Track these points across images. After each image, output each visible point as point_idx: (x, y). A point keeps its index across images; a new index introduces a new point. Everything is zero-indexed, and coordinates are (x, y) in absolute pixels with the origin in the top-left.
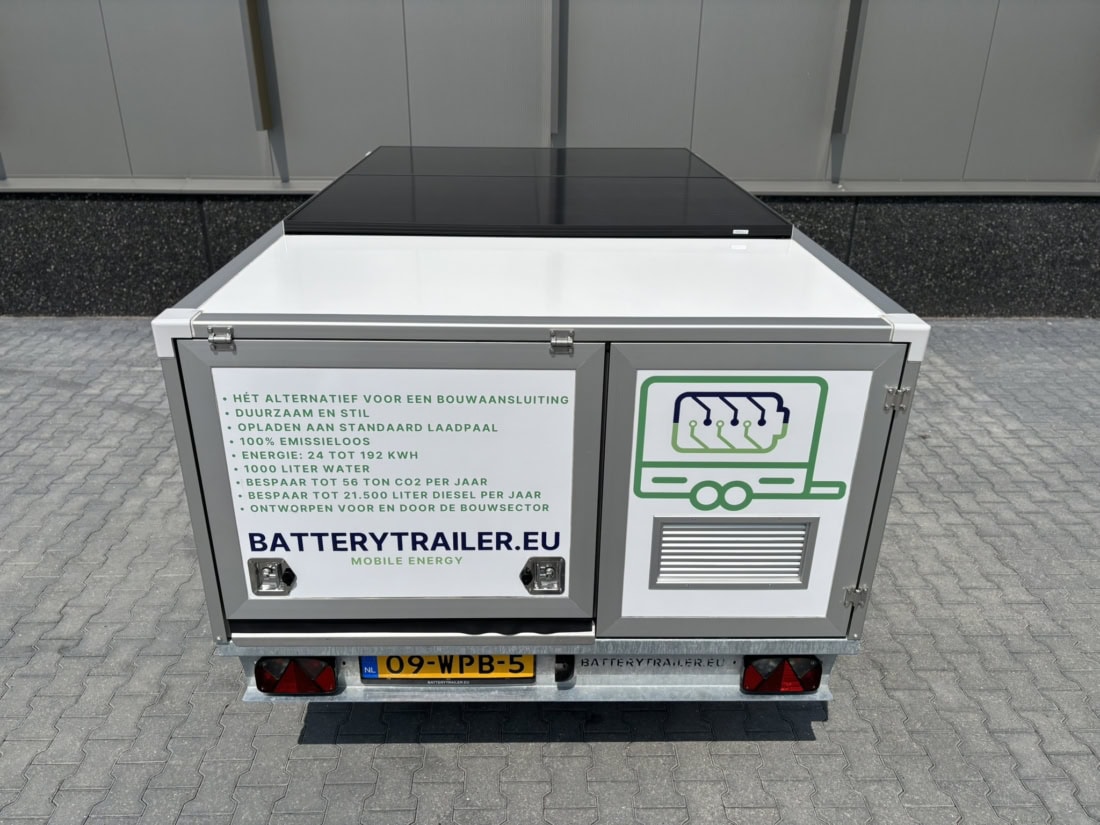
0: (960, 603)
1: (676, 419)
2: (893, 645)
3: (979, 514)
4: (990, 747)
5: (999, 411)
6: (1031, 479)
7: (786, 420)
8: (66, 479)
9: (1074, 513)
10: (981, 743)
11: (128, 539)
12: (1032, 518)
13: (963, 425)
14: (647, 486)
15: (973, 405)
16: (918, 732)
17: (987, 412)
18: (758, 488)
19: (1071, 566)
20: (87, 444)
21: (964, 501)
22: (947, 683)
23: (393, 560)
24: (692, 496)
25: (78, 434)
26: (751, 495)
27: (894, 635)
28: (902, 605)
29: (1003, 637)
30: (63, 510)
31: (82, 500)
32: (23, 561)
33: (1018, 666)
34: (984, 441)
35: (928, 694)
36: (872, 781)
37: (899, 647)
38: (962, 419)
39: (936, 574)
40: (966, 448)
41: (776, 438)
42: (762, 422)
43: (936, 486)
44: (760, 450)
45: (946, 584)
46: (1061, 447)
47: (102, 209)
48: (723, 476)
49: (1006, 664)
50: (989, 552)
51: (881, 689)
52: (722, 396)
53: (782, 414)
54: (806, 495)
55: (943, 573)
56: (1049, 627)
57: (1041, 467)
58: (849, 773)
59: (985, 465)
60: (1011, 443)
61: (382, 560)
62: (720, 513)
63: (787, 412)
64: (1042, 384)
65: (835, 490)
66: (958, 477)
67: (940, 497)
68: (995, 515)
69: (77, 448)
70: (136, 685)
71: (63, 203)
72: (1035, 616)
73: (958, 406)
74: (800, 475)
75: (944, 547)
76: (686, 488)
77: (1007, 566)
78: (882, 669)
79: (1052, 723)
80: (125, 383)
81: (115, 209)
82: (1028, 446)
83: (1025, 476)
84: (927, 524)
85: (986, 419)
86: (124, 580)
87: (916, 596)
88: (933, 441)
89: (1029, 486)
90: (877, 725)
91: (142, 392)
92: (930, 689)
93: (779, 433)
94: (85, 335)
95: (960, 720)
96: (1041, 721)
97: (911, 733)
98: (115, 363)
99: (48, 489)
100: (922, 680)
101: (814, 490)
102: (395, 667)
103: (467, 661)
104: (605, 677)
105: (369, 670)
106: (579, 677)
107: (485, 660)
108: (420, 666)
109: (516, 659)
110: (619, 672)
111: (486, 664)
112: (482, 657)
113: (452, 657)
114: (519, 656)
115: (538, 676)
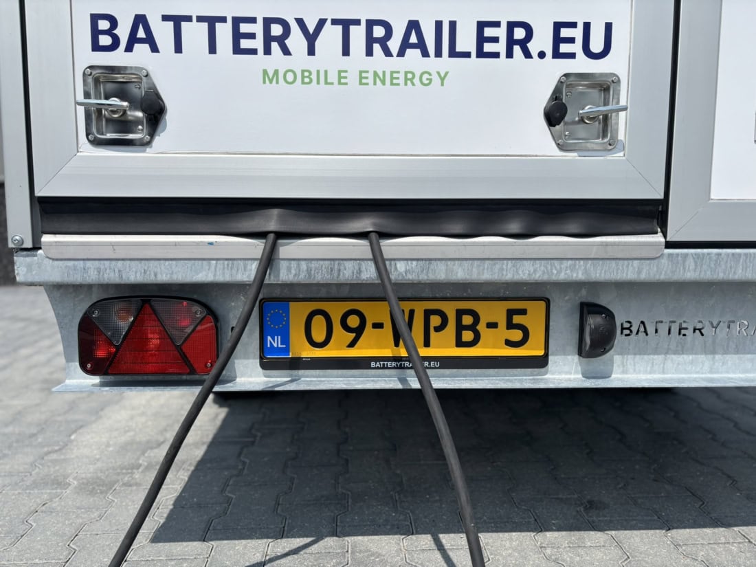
23: (333, 77)
61: (314, 77)
102: (319, 336)
103: (435, 321)
104: (658, 358)
105: (275, 342)
106: (617, 359)
107: (467, 320)
108: (359, 331)
109: (517, 319)
110: (681, 350)
111: (467, 328)
112: (460, 313)
113: (412, 312)
114: (523, 312)
115: (551, 358)
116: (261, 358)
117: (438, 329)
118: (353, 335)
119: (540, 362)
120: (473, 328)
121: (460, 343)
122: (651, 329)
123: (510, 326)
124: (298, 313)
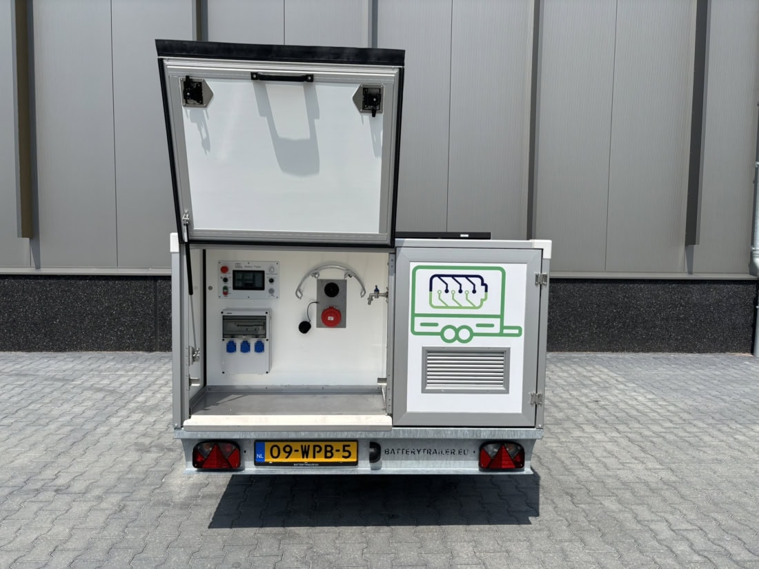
0: (619, 469)
1: (431, 290)
2: (578, 486)
3: (631, 433)
4: (639, 527)
5: (642, 391)
6: (661, 418)
7: (486, 291)
8: (59, 420)
9: (688, 432)
10: (632, 525)
11: (99, 444)
12: (663, 434)
13: (620, 396)
14: (418, 328)
15: (626, 388)
16: (594, 521)
17: (635, 391)
18: (476, 330)
19: (687, 454)
20: (72, 405)
21: (621, 428)
22: (612, 501)
24: (441, 334)
25: (67, 401)
26: (473, 334)
27: (579, 482)
28: (585, 470)
29: (646, 483)
30: (57, 433)
31: (69, 428)
32: (32, 454)
33: (656, 495)
34: (634, 403)
35: (600, 506)
36: (566, 541)
37: (582, 487)
38: (620, 394)
39: (605, 457)
40: (622, 405)
41: (482, 301)
42: (474, 292)
43: (604, 421)
44: (474, 307)
45: (611, 462)
46: (680, 405)
47: (96, 285)
48: (457, 322)
49: (647, 494)
50: (637, 448)
51: (571, 503)
52: (453, 276)
53: (484, 287)
54: (501, 334)
55: (609, 457)
56: (673, 478)
57: (668, 414)
58: (552, 538)
59: (634, 413)
60: (649, 404)
62: (457, 344)
63: (486, 286)
64: (668, 380)
65: (516, 331)
66: (617, 418)
67: (607, 426)
68: (641, 434)
69: (66, 407)
70: (104, 505)
71: (73, 282)
72: (665, 475)
73: (617, 389)
74: (497, 322)
75: (609, 446)
76: (438, 329)
77: (648, 454)
78: (572, 496)
79: (676, 518)
80: (98, 379)
81: (104, 285)
82: (660, 405)
83: (658, 417)
84: (599, 437)
85: (634, 394)
86: (97, 461)
87: (593, 467)
88: (603, 403)
89: (660, 422)
90: (569, 518)
91: (108, 383)
92: (601, 504)
93: (484, 297)
94: (72, 359)
95: (621, 516)
96: (670, 517)
97: (589, 521)
98: (91, 371)
99: (48, 424)
100: (595, 500)
101: (505, 331)
102: (275, 454)
103: (317, 449)
104: (399, 462)
105: (259, 456)
106: (383, 462)
107: (329, 449)
108: (290, 453)
109: (346, 448)
110: (407, 459)
111: (329, 452)
112: (326, 446)
113: (309, 446)
114: (349, 446)
115: (359, 462)
116: (255, 462)
117: (318, 452)
118: (287, 454)
119: (355, 464)
120: (331, 451)
121: (326, 457)
122: (396, 452)
123: (344, 451)
124: (268, 446)
